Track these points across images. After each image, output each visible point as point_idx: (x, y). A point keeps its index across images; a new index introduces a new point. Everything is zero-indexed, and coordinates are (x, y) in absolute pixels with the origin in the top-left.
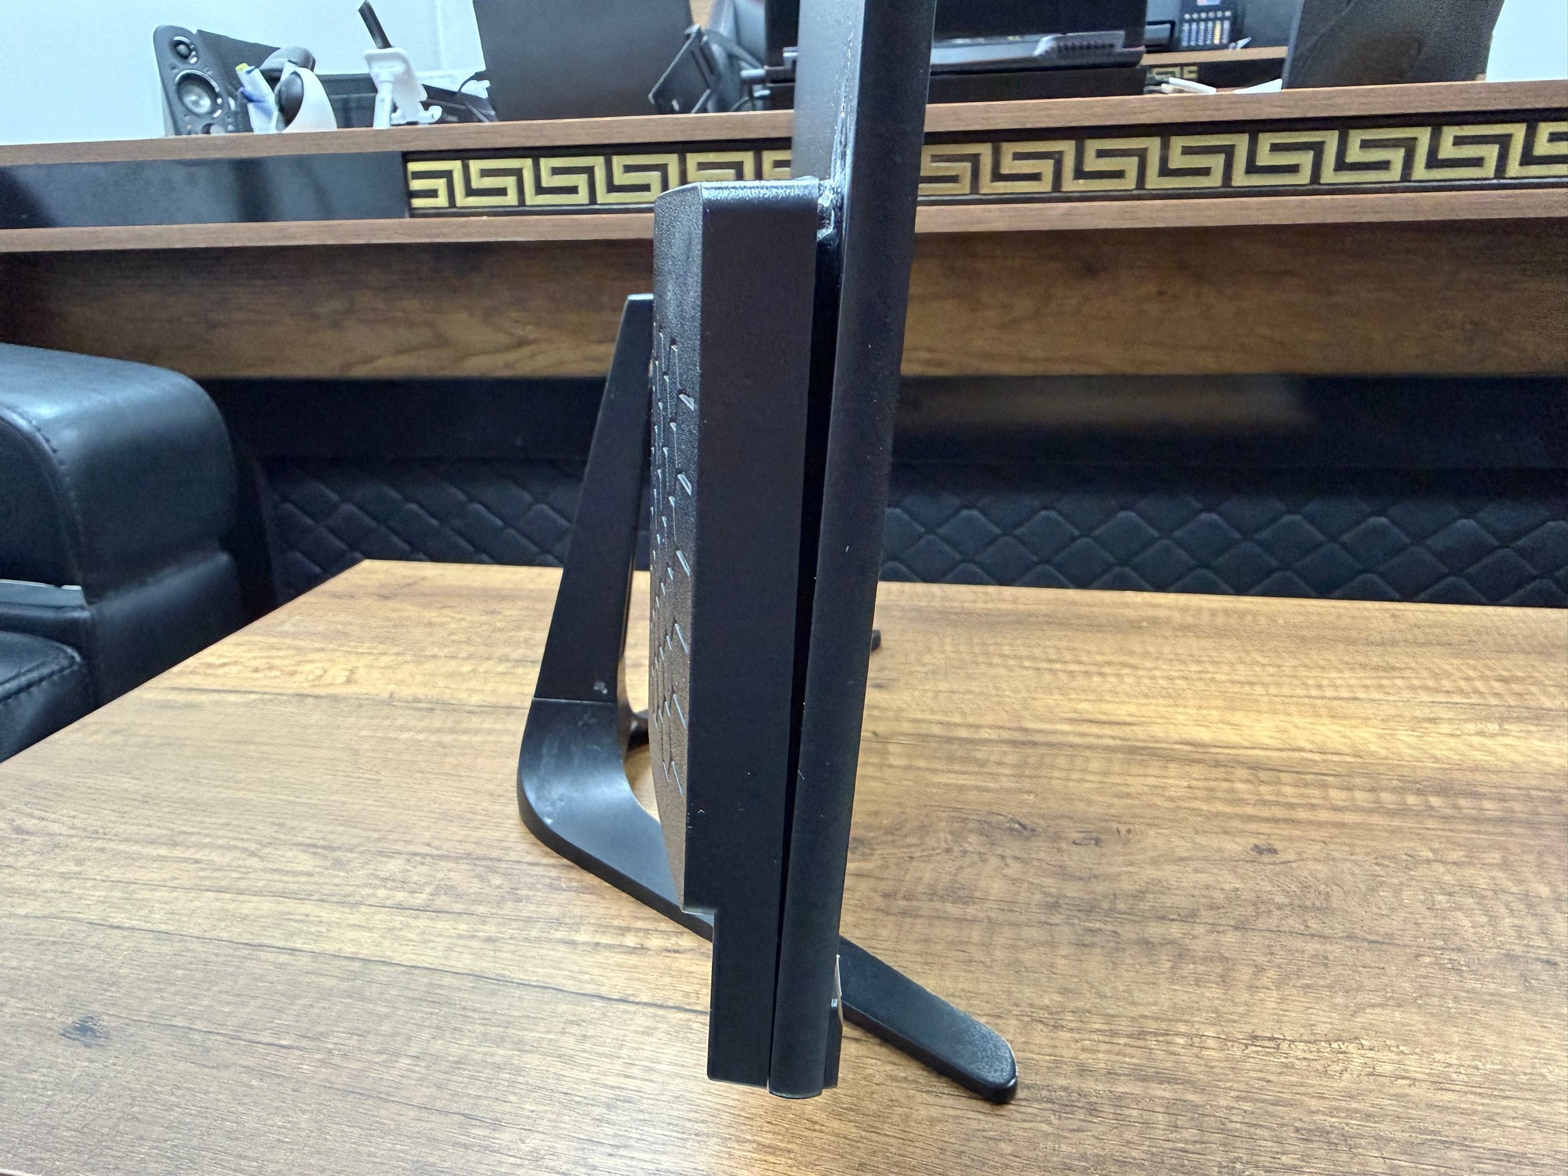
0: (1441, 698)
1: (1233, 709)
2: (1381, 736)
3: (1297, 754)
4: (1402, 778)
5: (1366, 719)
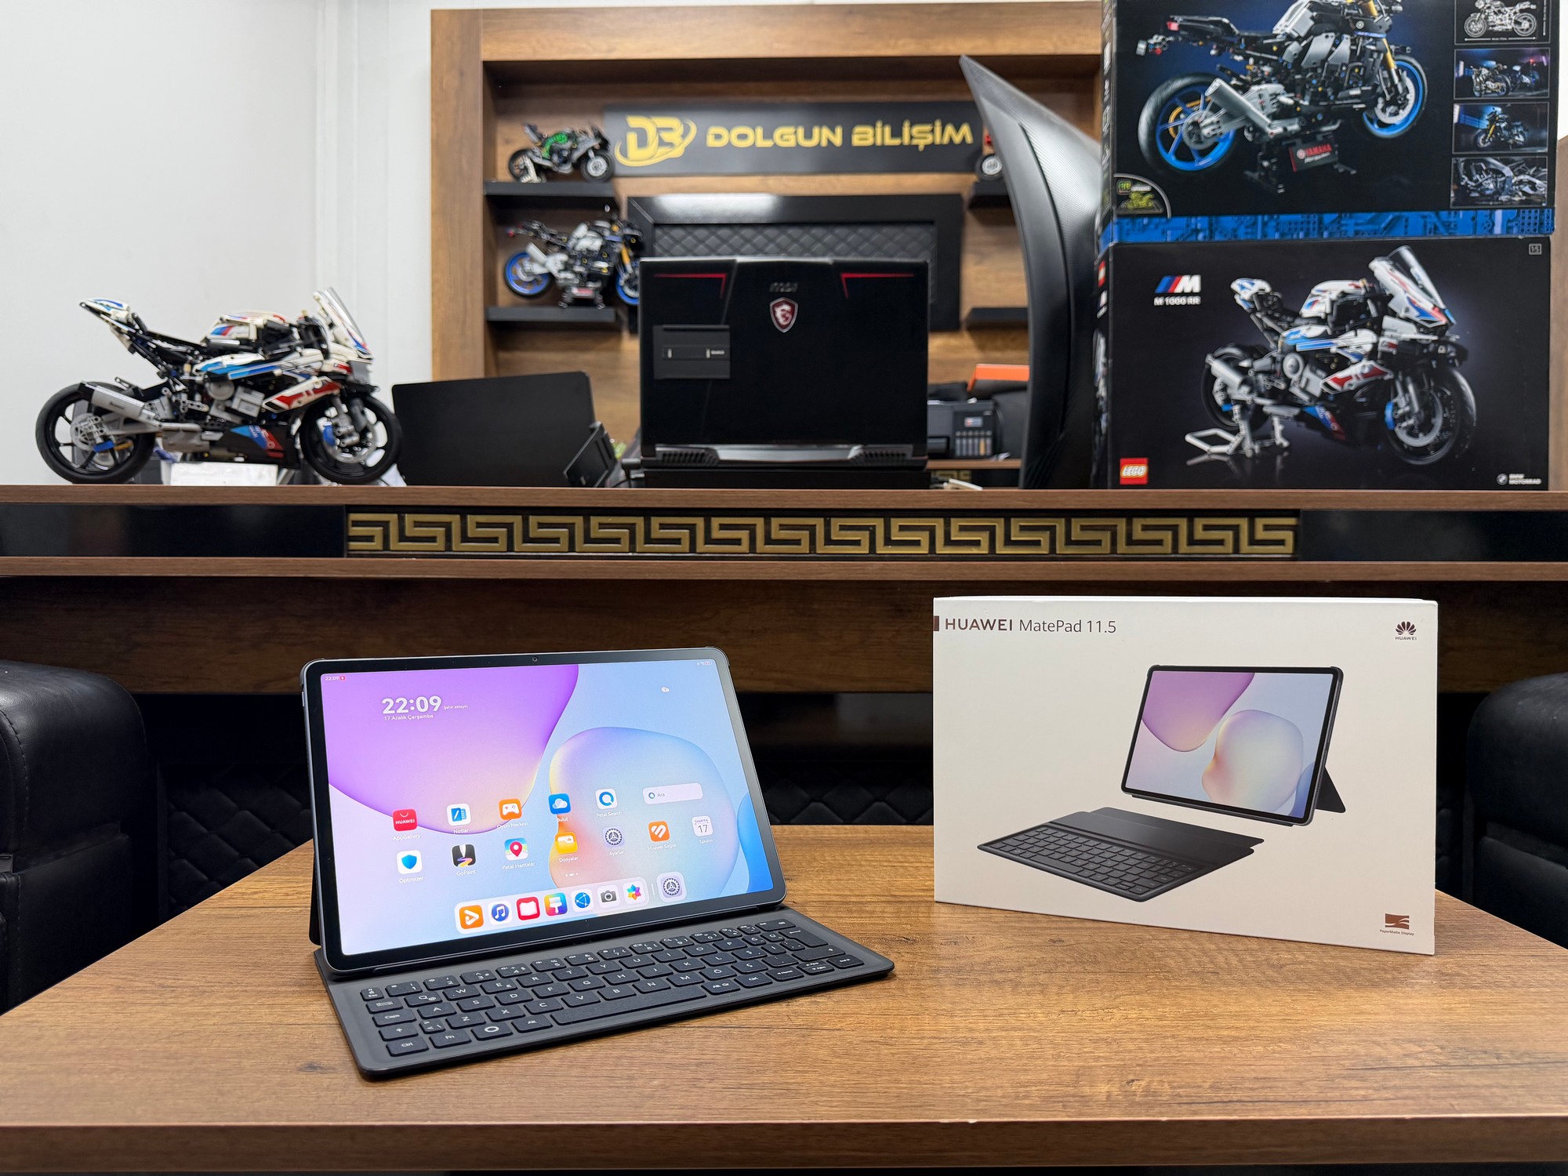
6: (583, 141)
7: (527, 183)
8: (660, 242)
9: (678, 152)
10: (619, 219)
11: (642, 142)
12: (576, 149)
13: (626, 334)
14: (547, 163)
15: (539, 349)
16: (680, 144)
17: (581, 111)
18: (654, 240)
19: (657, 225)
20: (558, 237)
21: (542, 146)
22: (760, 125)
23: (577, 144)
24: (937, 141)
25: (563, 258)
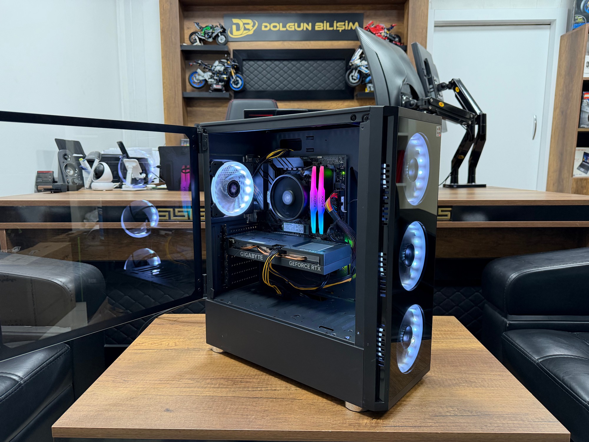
6: (216, 29)
7: (196, 45)
8: (245, 66)
9: (251, 32)
10: (230, 58)
11: (238, 29)
12: (214, 33)
14: (203, 38)
15: (202, 107)
16: (252, 29)
17: (215, 17)
18: (242, 66)
19: (244, 60)
20: (208, 66)
21: (201, 31)
22: (281, 22)
23: (214, 30)
24: (346, 29)
25: (210, 74)
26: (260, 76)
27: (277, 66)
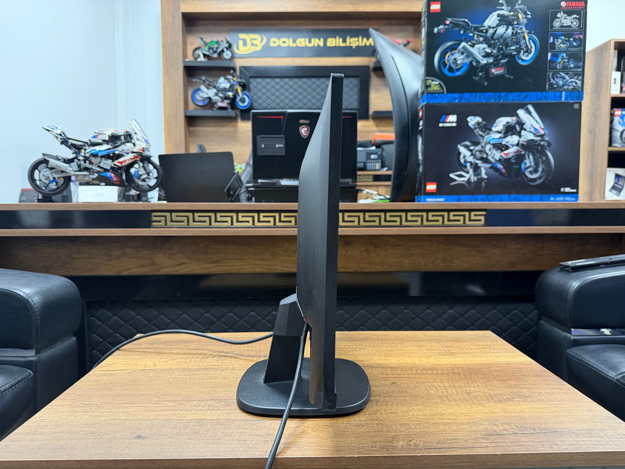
0: (432, 351)
1: (386, 356)
2: (419, 360)
3: (401, 365)
4: (423, 368)
5: (416, 357)
6: (222, 44)
7: (200, 61)
8: (252, 84)
9: (259, 48)
10: (236, 75)
11: (245, 44)
13: (239, 120)
14: (207, 53)
15: (206, 126)
16: (260, 45)
17: (221, 32)
18: (249, 83)
19: (251, 77)
20: (212, 82)
21: (206, 46)
22: (291, 37)
24: (360, 45)
25: (215, 91)
26: (269, 94)
27: (286, 83)
